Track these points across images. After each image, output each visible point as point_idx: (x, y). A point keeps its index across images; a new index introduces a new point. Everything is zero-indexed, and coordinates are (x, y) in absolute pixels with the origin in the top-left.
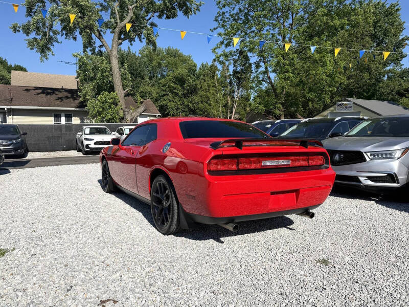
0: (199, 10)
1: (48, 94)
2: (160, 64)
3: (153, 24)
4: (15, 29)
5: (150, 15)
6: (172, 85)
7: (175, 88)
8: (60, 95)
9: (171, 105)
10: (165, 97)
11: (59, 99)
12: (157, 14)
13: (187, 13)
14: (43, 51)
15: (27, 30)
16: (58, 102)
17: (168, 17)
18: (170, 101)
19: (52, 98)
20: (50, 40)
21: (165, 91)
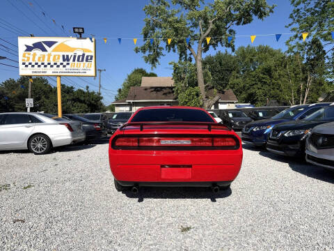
0: (272, 12)
1: (158, 91)
2: (251, 60)
3: (231, 31)
4: (137, 51)
5: (229, 25)
6: (261, 75)
7: (264, 78)
8: (165, 91)
9: (259, 92)
10: (255, 86)
11: (164, 94)
12: (235, 22)
13: (261, 17)
14: (153, 63)
15: (144, 50)
16: (163, 96)
17: (244, 23)
18: (259, 89)
19: (160, 94)
20: (158, 54)
21: (255, 81)
